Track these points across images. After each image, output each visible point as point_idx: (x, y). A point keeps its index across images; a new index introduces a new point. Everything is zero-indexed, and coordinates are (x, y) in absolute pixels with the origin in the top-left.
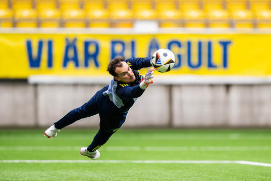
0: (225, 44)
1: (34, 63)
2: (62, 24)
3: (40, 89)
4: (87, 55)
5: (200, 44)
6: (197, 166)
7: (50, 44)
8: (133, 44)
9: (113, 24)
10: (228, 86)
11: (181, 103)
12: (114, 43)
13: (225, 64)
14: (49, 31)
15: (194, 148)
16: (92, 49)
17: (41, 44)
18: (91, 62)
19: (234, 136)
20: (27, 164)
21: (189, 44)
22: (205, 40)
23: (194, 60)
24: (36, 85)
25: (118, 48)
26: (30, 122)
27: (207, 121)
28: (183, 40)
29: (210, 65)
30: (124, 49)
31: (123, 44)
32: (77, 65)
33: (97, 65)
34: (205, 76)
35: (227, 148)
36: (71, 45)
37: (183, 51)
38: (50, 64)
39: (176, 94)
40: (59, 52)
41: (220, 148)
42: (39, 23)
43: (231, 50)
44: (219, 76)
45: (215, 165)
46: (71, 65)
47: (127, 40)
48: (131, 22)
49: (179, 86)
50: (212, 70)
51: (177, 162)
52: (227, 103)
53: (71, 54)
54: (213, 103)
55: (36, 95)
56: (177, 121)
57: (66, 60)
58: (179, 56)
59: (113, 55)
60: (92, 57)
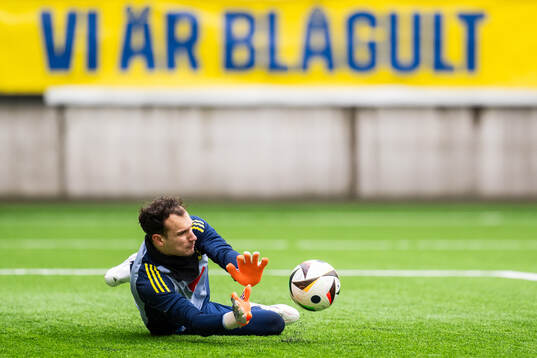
0: (471, 21)
1: (59, 60)
3: (70, 116)
4: (173, 44)
5: (417, 20)
6: (410, 280)
7: (93, 19)
8: (272, 19)
10: (477, 111)
11: (377, 146)
12: (231, 17)
13: (471, 63)
15: (404, 245)
16: (183, 31)
17: (72, 19)
18: (182, 59)
19: (491, 219)
20: (41, 276)
21: (393, 19)
22: (427, 10)
23: (405, 54)
24: (61, 108)
25: (240, 28)
26: (50, 187)
27: (433, 185)
29: (440, 65)
30: (252, 30)
31: (250, 19)
32: (151, 64)
33: (194, 64)
34: (429, 88)
35: (476, 245)
36: (137, 22)
37: (380, 35)
38: (92, 62)
39: (366, 127)
40: (111, 36)
41: (460, 245)
43: (483, 31)
44: (456, 89)
45: (446, 280)
46: (138, 64)
47: (259, 11)
49: (372, 109)
50: (444, 76)
51: (367, 273)
52: (475, 148)
53: (138, 40)
54: (446, 147)
55: (62, 129)
56: (367, 187)
57: (127, 56)
58: (372, 46)
59: (230, 44)
60: (182, 47)
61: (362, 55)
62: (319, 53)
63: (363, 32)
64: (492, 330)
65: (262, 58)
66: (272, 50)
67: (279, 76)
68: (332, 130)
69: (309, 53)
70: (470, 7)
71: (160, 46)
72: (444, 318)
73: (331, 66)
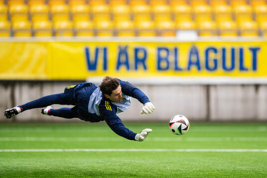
0: (255, 51)
1: (92, 66)
2: (116, 33)
4: (137, 60)
5: (233, 51)
6: (231, 153)
7: (105, 50)
8: (176, 50)
9: (158, 33)
10: (257, 86)
11: (217, 100)
12: (160, 49)
13: (255, 67)
14: (105, 40)
15: (228, 139)
16: (141, 55)
17: (97, 50)
18: (140, 66)
20: (85, 152)
21: (224, 50)
22: (237, 47)
23: (228, 64)
25: (163, 54)
27: (240, 115)
28: (219, 47)
29: (242, 68)
30: (168, 54)
31: (167, 50)
32: (128, 68)
33: (145, 68)
34: (238, 77)
35: (256, 139)
36: (123, 51)
37: (219, 57)
38: (105, 67)
40: (113, 57)
41: (250, 139)
42: (96, 32)
43: (260, 55)
44: (249, 78)
45: (245, 153)
46: (123, 68)
47: (171, 47)
48: (174, 31)
49: (215, 86)
50: (244, 73)
51: (214, 150)
52: (256, 101)
53: (123, 59)
54: (245, 100)
56: (213, 116)
57: (119, 64)
58: (216, 61)
59: (159, 60)
60: (140, 61)
61: (211, 64)
62: (194, 64)
63: (212, 55)
64: (263, 173)
65: (172, 66)
66: (176, 63)
67: (178, 72)
68: (200, 94)
69: (190, 63)
70: (254, 45)
71: (132, 61)
72: (244, 168)
73: (199, 68)
